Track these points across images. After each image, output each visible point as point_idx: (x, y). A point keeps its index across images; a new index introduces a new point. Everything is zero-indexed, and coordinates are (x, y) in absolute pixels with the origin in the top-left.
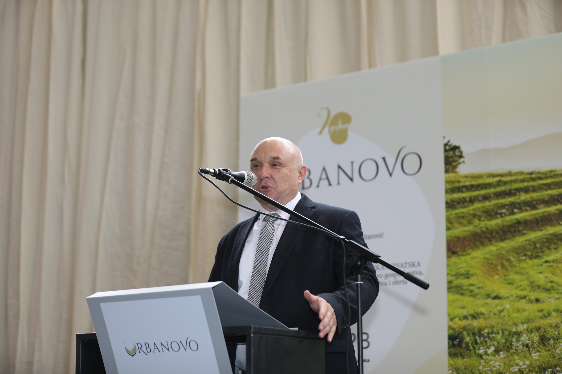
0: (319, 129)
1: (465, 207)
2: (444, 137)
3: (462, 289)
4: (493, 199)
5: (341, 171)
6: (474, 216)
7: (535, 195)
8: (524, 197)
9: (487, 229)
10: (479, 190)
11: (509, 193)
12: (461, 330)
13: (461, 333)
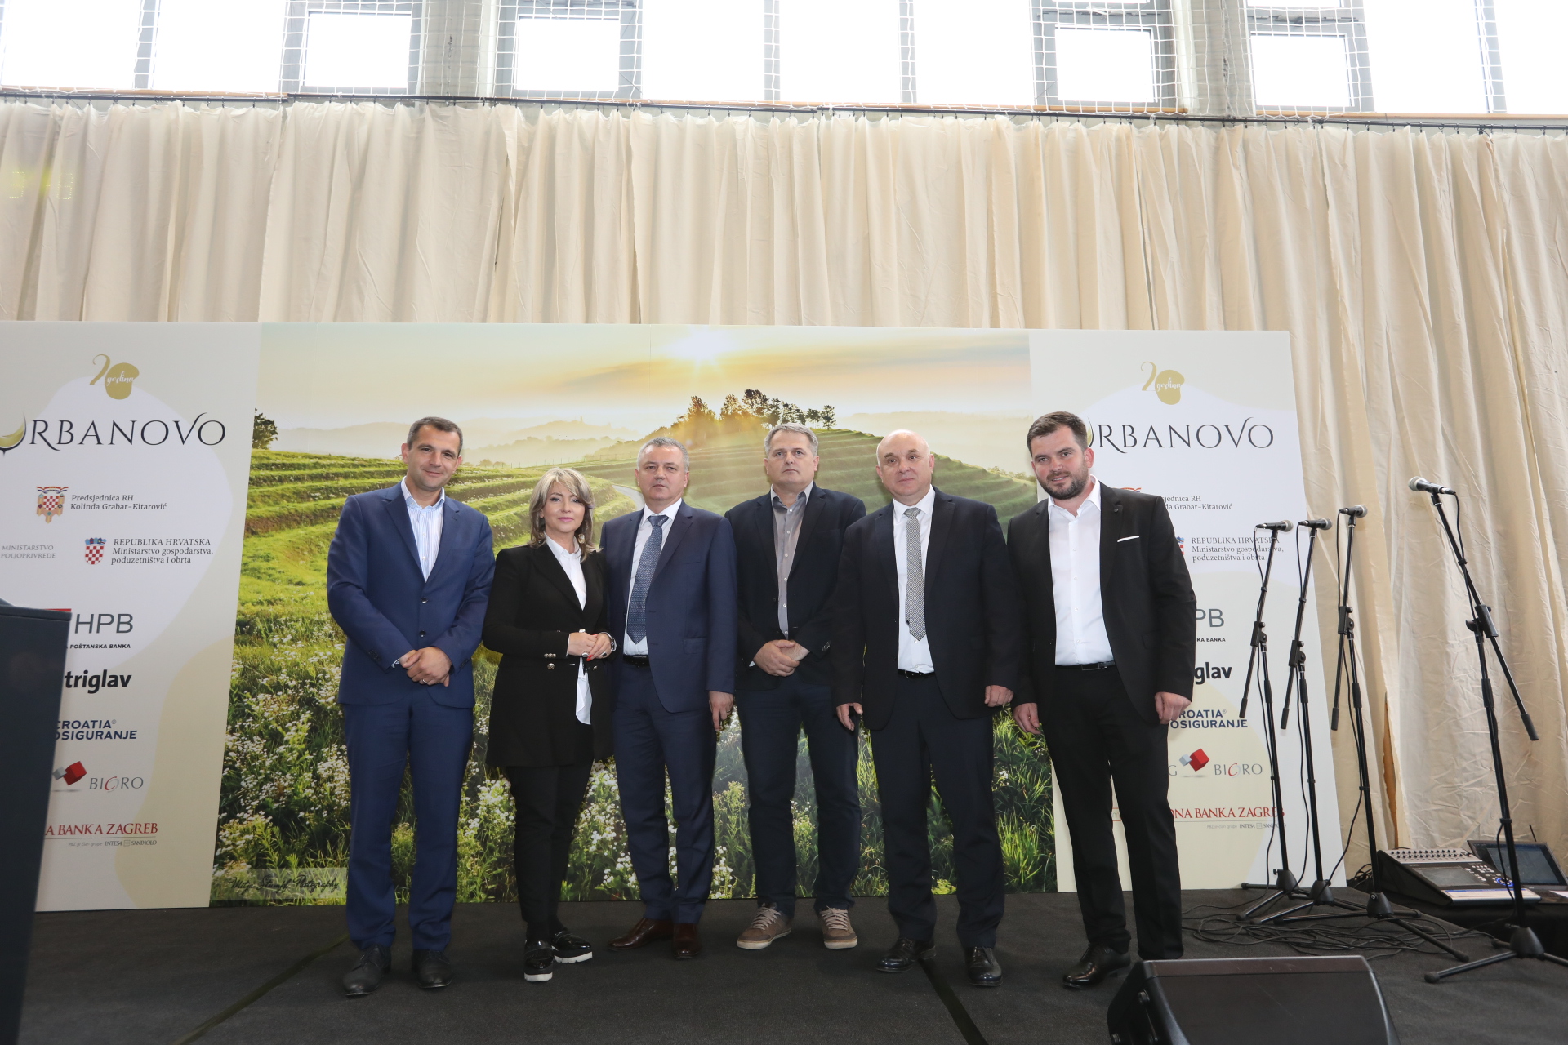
1: (273, 486)
3: (259, 572)
4: (307, 481)
5: (116, 430)
6: (283, 496)
7: (355, 482)
8: (342, 482)
9: (296, 511)
10: (291, 470)
11: (327, 477)
12: (253, 616)
13: (253, 619)
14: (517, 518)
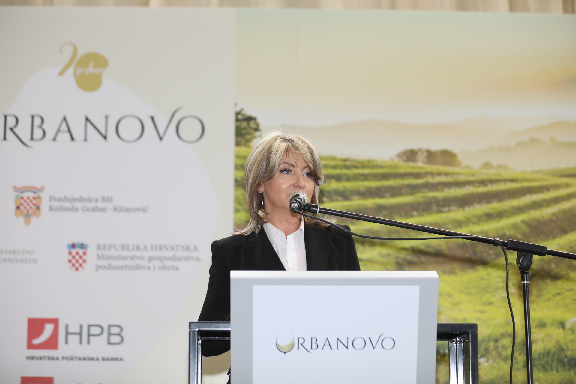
0: (60, 68)
2: (236, 104)
5: (89, 125)
7: (349, 185)
8: (335, 185)
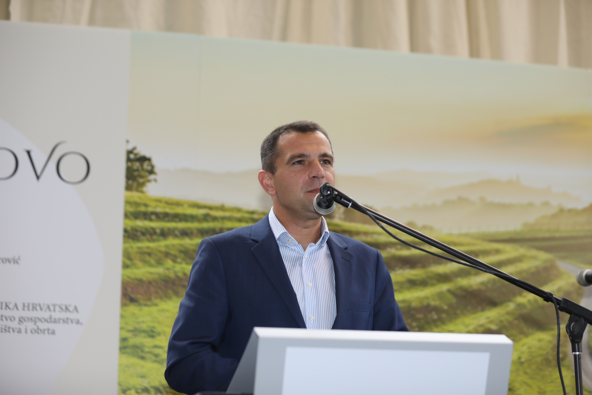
1: (153, 241)
2: (128, 142)
3: (142, 351)
4: (197, 236)
6: (167, 255)
10: (176, 222)
14: (450, 296)
